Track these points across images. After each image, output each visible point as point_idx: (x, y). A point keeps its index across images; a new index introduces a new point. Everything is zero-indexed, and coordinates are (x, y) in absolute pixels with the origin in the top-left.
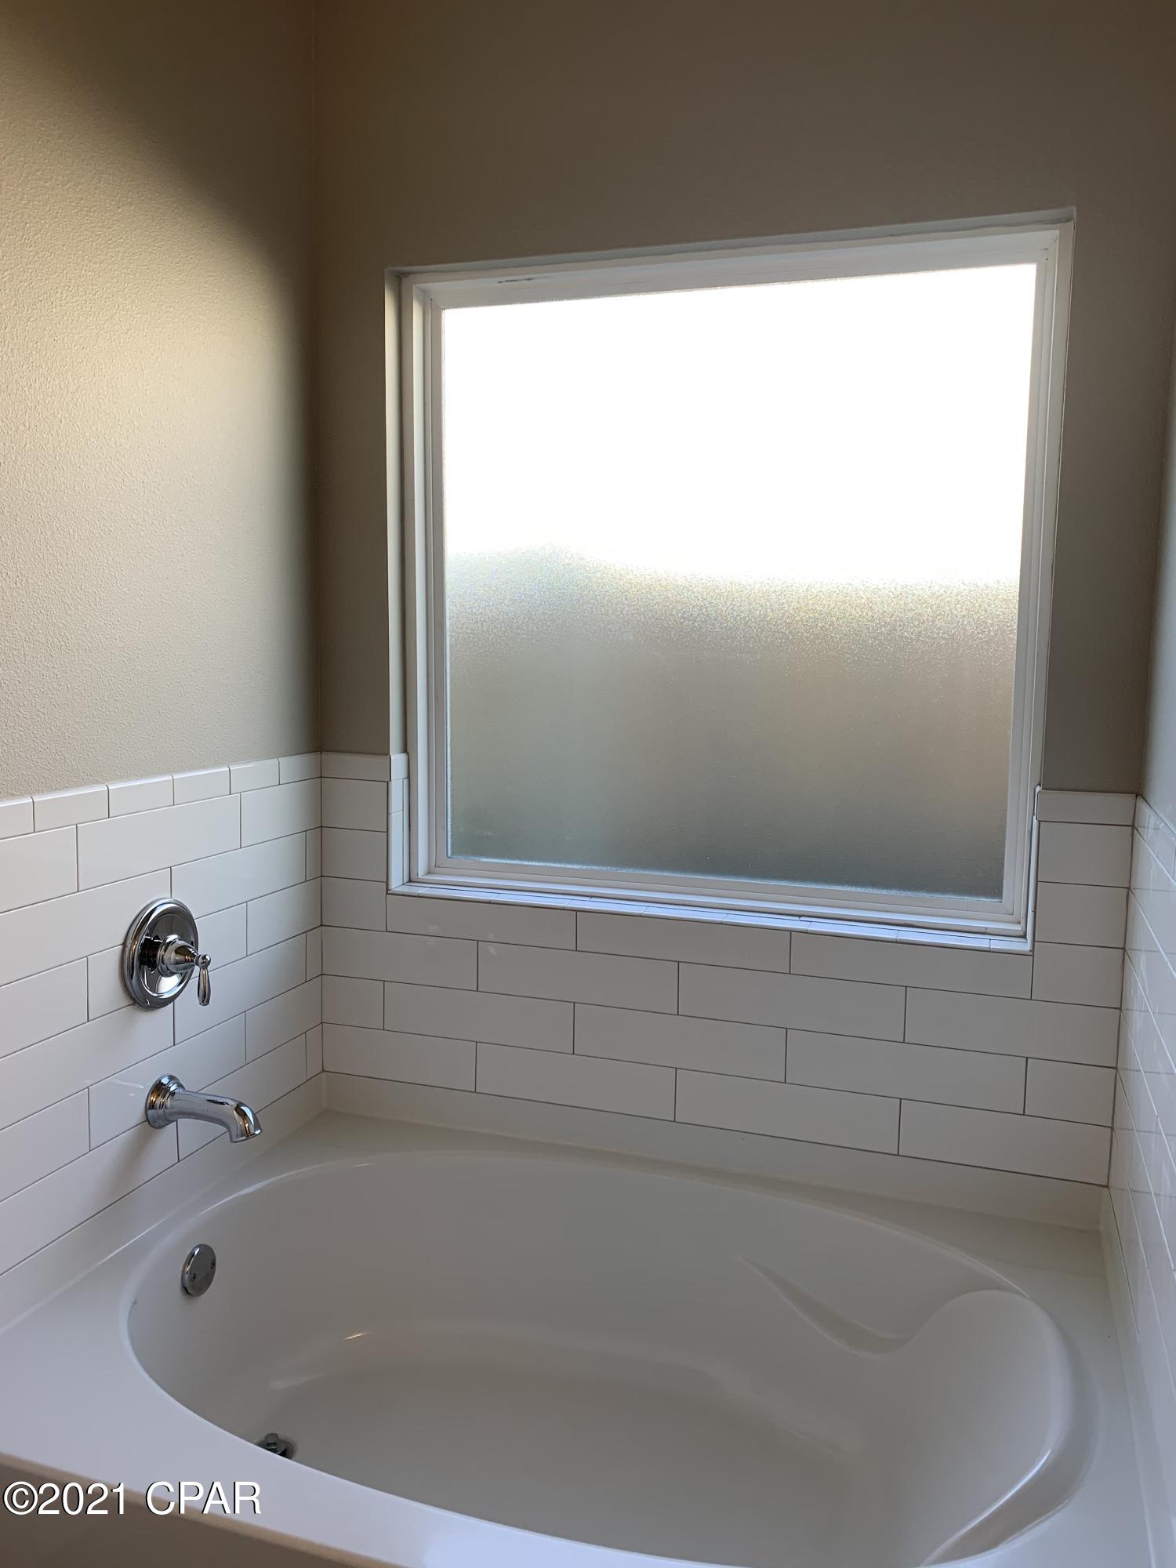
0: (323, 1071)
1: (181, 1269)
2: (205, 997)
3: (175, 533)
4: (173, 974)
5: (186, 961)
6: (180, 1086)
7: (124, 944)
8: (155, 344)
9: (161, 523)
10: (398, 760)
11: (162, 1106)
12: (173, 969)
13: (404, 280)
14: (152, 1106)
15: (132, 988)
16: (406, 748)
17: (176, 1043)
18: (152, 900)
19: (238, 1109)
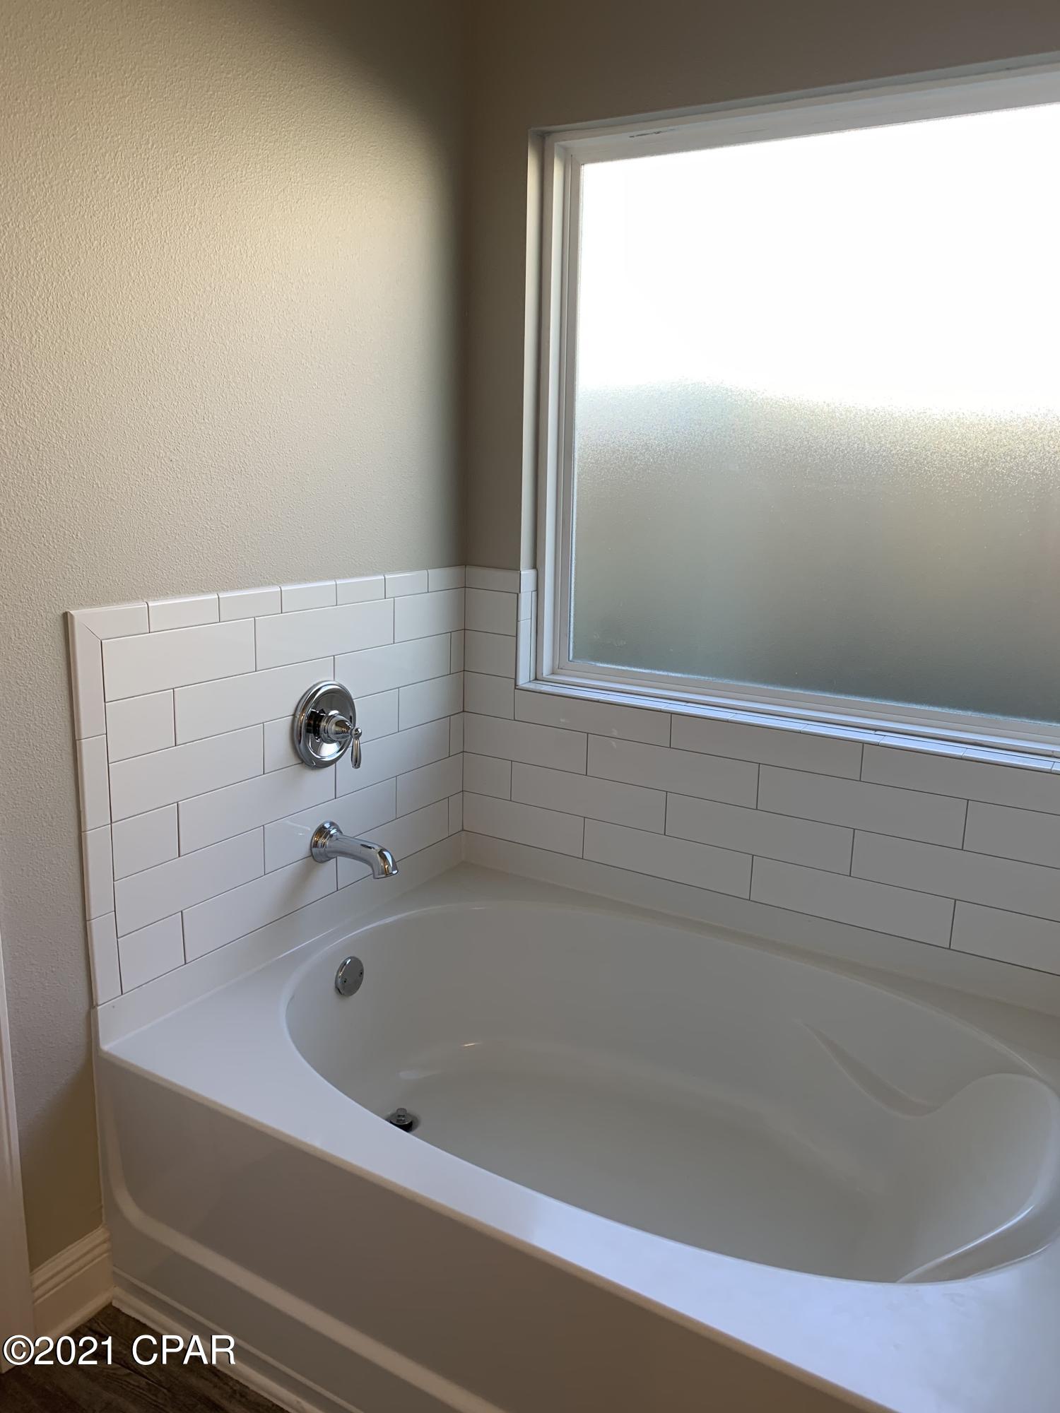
0: (463, 830)
1: (335, 974)
2: (357, 762)
3: (339, 375)
4: (332, 741)
5: (343, 732)
6: (338, 830)
7: (294, 715)
8: (322, 211)
9: (327, 367)
10: (527, 575)
11: (324, 845)
12: (333, 737)
13: (547, 138)
14: (315, 845)
15: (300, 751)
16: (536, 564)
17: (337, 796)
18: (318, 681)
19: (381, 853)
